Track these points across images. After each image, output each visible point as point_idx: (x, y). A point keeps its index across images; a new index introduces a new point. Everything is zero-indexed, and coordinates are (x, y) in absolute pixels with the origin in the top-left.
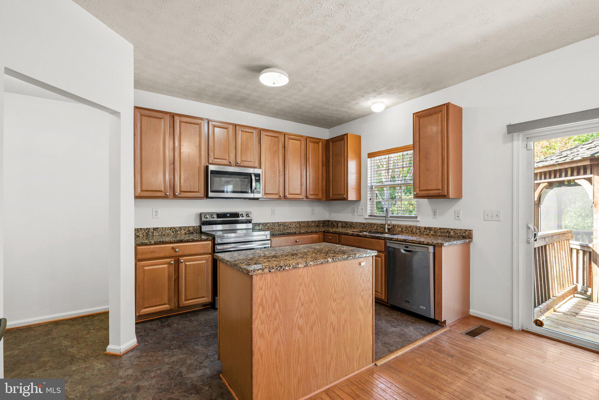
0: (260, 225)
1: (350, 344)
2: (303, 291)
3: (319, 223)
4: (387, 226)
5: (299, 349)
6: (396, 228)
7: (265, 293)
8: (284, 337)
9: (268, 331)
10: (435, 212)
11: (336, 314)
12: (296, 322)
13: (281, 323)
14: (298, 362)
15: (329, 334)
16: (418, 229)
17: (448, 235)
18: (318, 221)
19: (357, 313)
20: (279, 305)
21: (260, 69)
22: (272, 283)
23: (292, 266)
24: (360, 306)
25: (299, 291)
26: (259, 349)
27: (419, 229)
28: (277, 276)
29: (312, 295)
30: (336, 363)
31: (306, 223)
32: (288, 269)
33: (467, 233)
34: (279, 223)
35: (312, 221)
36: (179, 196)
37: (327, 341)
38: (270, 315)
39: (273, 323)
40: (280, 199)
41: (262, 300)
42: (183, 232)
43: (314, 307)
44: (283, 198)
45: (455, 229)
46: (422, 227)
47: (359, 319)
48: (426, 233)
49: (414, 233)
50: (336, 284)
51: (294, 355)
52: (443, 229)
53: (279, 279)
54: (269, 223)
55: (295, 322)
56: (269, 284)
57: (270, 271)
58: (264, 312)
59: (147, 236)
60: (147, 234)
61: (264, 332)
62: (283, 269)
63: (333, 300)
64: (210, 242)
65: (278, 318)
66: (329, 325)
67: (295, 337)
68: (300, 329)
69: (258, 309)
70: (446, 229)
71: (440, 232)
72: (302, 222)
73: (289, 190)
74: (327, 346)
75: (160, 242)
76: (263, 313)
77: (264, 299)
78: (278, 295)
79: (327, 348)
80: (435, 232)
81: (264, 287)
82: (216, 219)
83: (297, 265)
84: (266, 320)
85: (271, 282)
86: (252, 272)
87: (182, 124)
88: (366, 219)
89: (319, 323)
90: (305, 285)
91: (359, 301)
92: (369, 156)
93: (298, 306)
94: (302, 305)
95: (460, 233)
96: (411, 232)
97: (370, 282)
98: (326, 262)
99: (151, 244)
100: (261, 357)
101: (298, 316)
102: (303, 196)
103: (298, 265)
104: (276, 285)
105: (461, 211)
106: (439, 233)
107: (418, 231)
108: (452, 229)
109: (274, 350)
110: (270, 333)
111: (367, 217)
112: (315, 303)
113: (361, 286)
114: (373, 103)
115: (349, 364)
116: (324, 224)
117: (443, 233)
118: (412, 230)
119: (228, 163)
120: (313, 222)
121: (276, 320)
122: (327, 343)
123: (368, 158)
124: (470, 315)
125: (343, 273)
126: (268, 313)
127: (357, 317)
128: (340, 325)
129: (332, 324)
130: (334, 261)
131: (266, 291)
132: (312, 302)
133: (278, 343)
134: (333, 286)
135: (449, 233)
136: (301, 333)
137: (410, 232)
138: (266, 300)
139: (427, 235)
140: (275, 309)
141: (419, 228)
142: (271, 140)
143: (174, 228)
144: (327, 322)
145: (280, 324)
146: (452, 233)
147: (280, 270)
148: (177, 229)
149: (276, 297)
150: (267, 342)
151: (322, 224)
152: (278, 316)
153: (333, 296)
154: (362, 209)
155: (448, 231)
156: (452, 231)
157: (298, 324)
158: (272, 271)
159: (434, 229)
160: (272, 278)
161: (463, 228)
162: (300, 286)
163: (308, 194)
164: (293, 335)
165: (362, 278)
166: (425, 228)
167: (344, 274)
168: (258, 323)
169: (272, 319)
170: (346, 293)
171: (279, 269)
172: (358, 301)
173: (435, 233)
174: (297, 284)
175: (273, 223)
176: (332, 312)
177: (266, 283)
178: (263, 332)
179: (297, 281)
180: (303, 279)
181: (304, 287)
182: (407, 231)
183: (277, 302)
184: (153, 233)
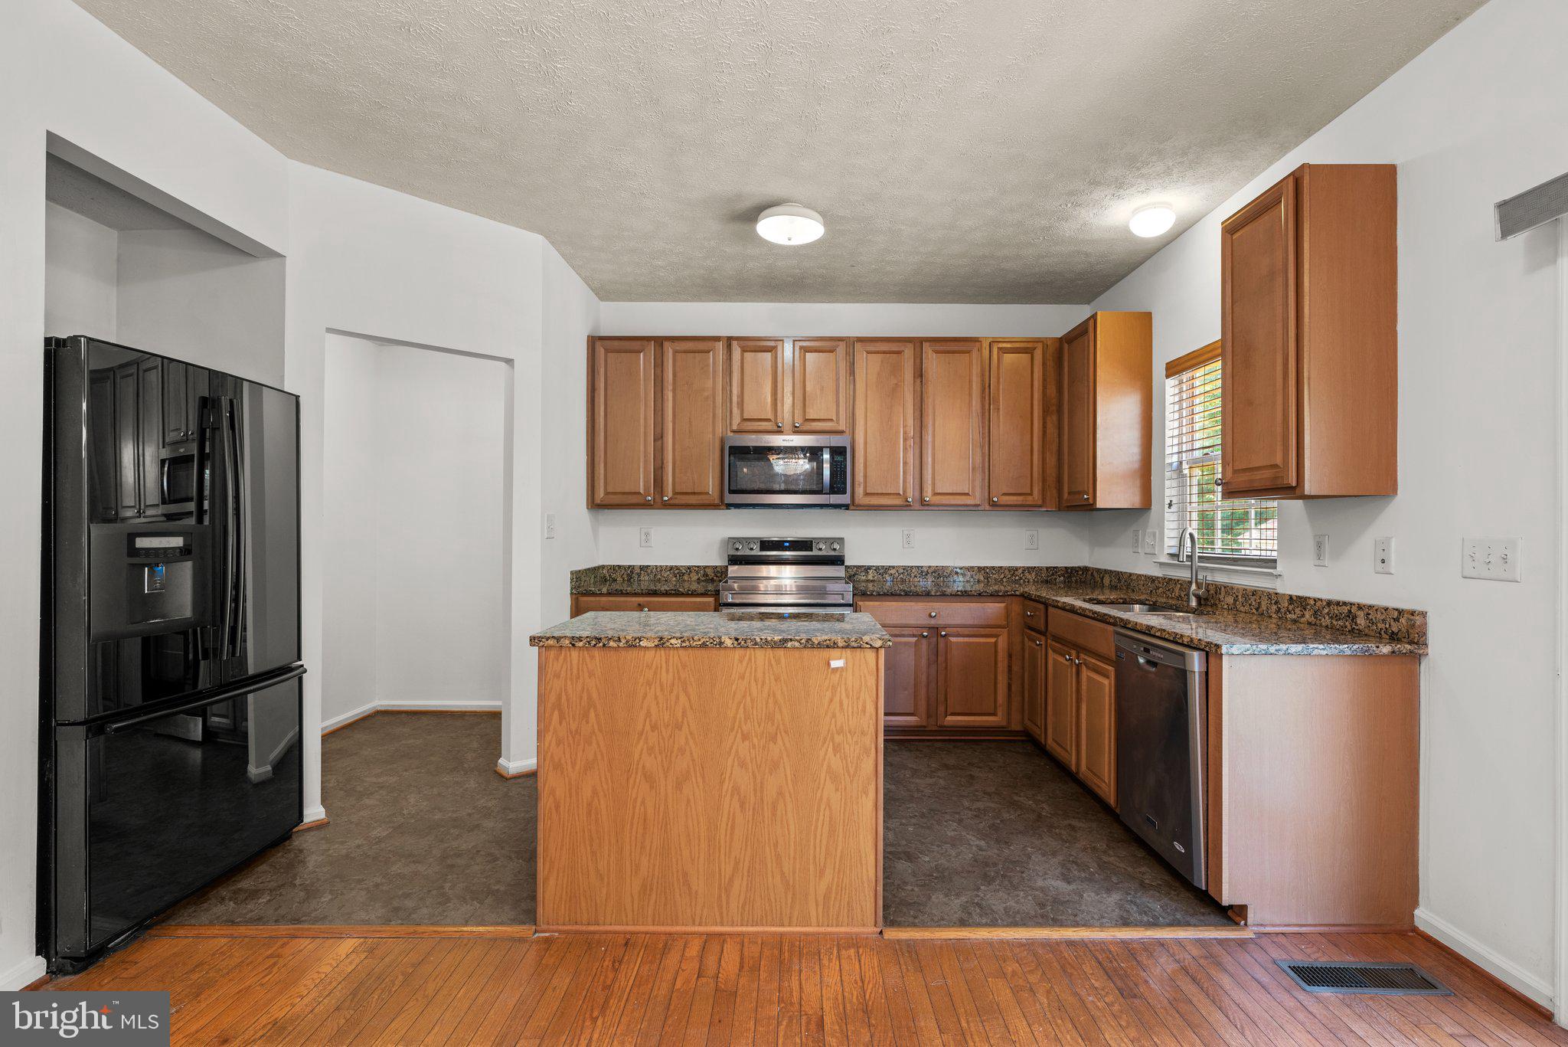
0: (870, 572)
1: (795, 853)
2: (656, 698)
3: (1053, 574)
4: (1194, 587)
5: (645, 820)
6: (1221, 597)
7: (565, 686)
8: (607, 783)
9: (572, 762)
10: (1319, 546)
11: (750, 770)
12: (638, 761)
13: (602, 754)
14: (643, 847)
15: (729, 811)
16: (1273, 602)
17: (1349, 627)
18: (1047, 568)
19: (819, 783)
20: (597, 716)
21: (753, 214)
22: (582, 670)
23: (624, 641)
24: (829, 766)
25: (644, 698)
26: (553, 792)
27: (1276, 603)
28: (592, 657)
29: (680, 714)
30: (748, 884)
31: (1007, 572)
32: (615, 645)
33: (1403, 620)
34: (922, 567)
35: (1028, 568)
36: (672, 502)
37: (724, 825)
38: (576, 731)
39: (584, 751)
40: (907, 506)
41: (559, 697)
42: (695, 577)
43: (686, 738)
44: (917, 506)
45: (1370, 607)
46: (1284, 594)
47: (825, 800)
48: (1293, 616)
49: (1263, 614)
50: (748, 699)
51: (631, 829)
52: (1338, 603)
53: (598, 664)
54: (893, 567)
55: (636, 761)
56: (575, 671)
57: (573, 645)
58: (564, 724)
59: (629, 580)
60: (630, 577)
61: (563, 761)
62: (604, 645)
63: (739, 735)
64: (711, 599)
65: (594, 742)
66: (727, 790)
67: (635, 791)
68: (649, 778)
69: (552, 714)
70: (1345, 604)
71: (1328, 614)
72: (993, 568)
73: (934, 484)
74: (722, 837)
75: (616, 590)
76: (561, 723)
77: (564, 697)
78: (595, 695)
79: (722, 842)
80: (1315, 614)
81: (563, 674)
82: (757, 552)
83: (638, 641)
84: (568, 739)
85: (578, 666)
86: (536, 641)
87: (679, 356)
88: (1161, 564)
89: (700, 780)
90: (661, 685)
91: (826, 754)
92: (1170, 372)
93: (643, 729)
94: (654, 728)
95: (1384, 621)
96: (1257, 609)
97: (867, 714)
98: (716, 645)
99: (601, 595)
100: (557, 807)
101: (642, 750)
102: (977, 498)
103: (640, 641)
104: (591, 674)
105: (1394, 539)
106: (1327, 618)
107: (1274, 607)
108: (1360, 607)
109: (585, 805)
110: (577, 768)
111: (1165, 559)
112: (689, 731)
113: (833, 720)
114: (1136, 210)
115: (790, 900)
116: (1070, 577)
117: (1338, 617)
118: (1260, 603)
119: (775, 428)
120: (1030, 569)
121: (590, 744)
122: (723, 832)
123: (1167, 376)
124: (1415, 930)
125: (772, 677)
126: (573, 727)
127: (819, 795)
128: (762, 799)
129: (736, 789)
130: (739, 644)
131: (569, 683)
132: (679, 727)
133: (595, 792)
134: (740, 703)
135: (1352, 620)
136: (651, 787)
137: (1254, 611)
138: (568, 700)
139: (1295, 621)
140: (587, 722)
141: (1274, 597)
142: (882, 362)
143: (677, 568)
144: (722, 783)
145: (599, 757)
146: (1361, 621)
147: (595, 645)
148: (684, 571)
149: (590, 698)
150: (570, 784)
151: (1062, 578)
152: (594, 737)
153: (740, 727)
154: (1154, 534)
155: (1350, 611)
156: (1361, 614)
157: (643, 767)
158: (577, 644)
159: (1312, 602)
160: (581, 659)
161: (1392, 604)
162: (648, 688)
163: (994, 491)
164: (630, 786)
165: (837, 699)
166: (1291, 597)
167: (776, 680)
168: (551, 741)
169: (582, 742)
170: (781, 726)
171: (593, 642)
172: (822, 753)
173: (1316, 618)
174: (641, 680)
175: (905, 568)
176: (736, 764)
177: (569, 668)
178: (560, 761)
179: (640, 676)
180: (655, 673)
181: (658, 689)
182: (1247, 608)
183: (592, 710)
184: (639, 575)
